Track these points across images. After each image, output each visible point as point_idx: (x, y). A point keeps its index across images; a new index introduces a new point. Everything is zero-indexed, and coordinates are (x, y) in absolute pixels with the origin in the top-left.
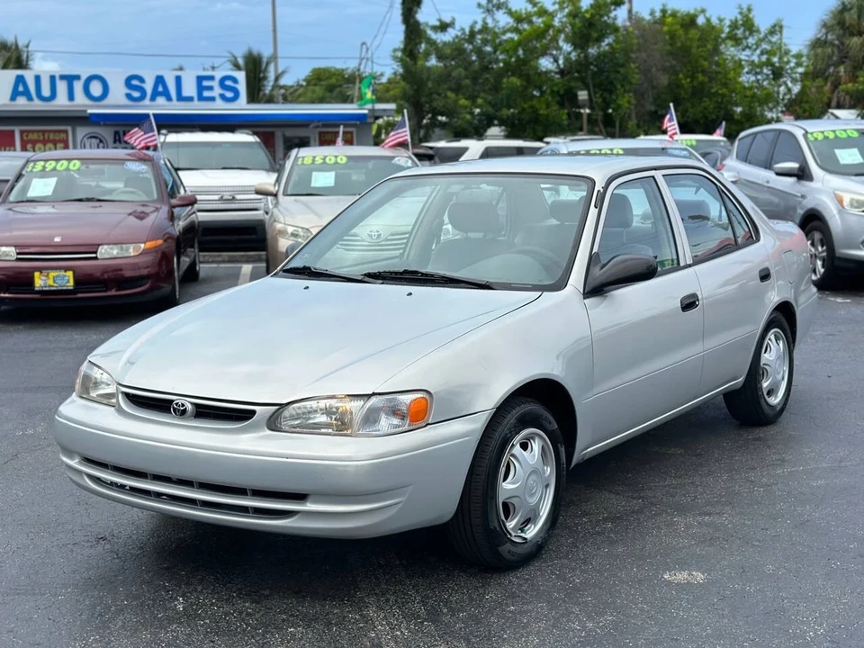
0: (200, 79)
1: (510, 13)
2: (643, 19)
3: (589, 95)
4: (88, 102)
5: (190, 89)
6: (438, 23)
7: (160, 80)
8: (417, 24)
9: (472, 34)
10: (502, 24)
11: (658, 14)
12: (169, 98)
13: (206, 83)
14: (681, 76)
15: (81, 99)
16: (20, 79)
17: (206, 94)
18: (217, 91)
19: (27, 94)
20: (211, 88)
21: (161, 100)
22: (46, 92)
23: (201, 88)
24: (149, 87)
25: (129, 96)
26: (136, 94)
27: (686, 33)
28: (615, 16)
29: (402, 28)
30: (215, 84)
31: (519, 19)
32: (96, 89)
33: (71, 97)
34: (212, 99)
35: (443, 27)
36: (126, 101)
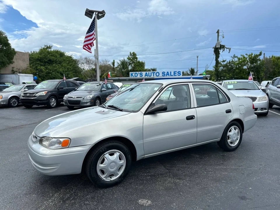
0: (174, 72)
1: (238, 58)
2: (268, 58)
3: (254, 73)
4: (156, 76)
5: (172, 74)
6: (222, 61)
7: (168, 72)
8: (218, 61)
9: (230, 62)
10: (236, 60)
11: (271, 57)
12: (169, 75)
13: (175, 73)
14: (276, 69)
15: (155, 76)
16: (146, 73)
17: (175, 74)
18: (177, 74)
19: (147, 75)
20: (176, 73)
21: (168, 76)
22: (150, 75)
23: (174, 74)
24: (166, 74)
25: (163, 75)
26: (164, 75)
27: (278, 60)
28: (260, 58)
29: (215, 62)
30: (177, 73)
31: (239, 59)
32: (157, 74)
33: (154, 76)
34: (176, 75)
35: (224, 61)
36: (162, 76)
